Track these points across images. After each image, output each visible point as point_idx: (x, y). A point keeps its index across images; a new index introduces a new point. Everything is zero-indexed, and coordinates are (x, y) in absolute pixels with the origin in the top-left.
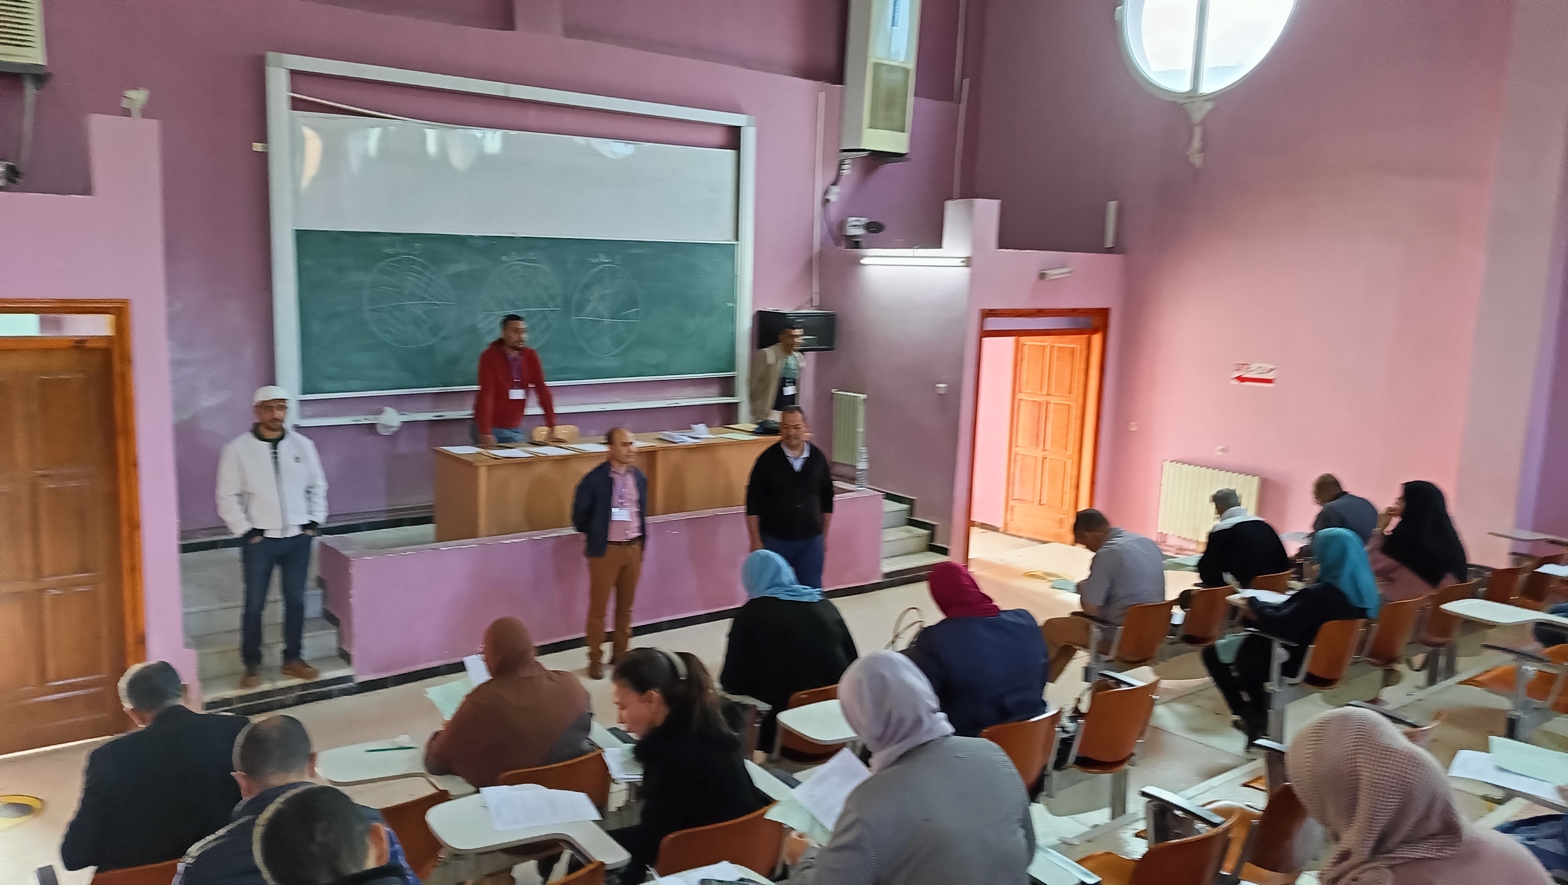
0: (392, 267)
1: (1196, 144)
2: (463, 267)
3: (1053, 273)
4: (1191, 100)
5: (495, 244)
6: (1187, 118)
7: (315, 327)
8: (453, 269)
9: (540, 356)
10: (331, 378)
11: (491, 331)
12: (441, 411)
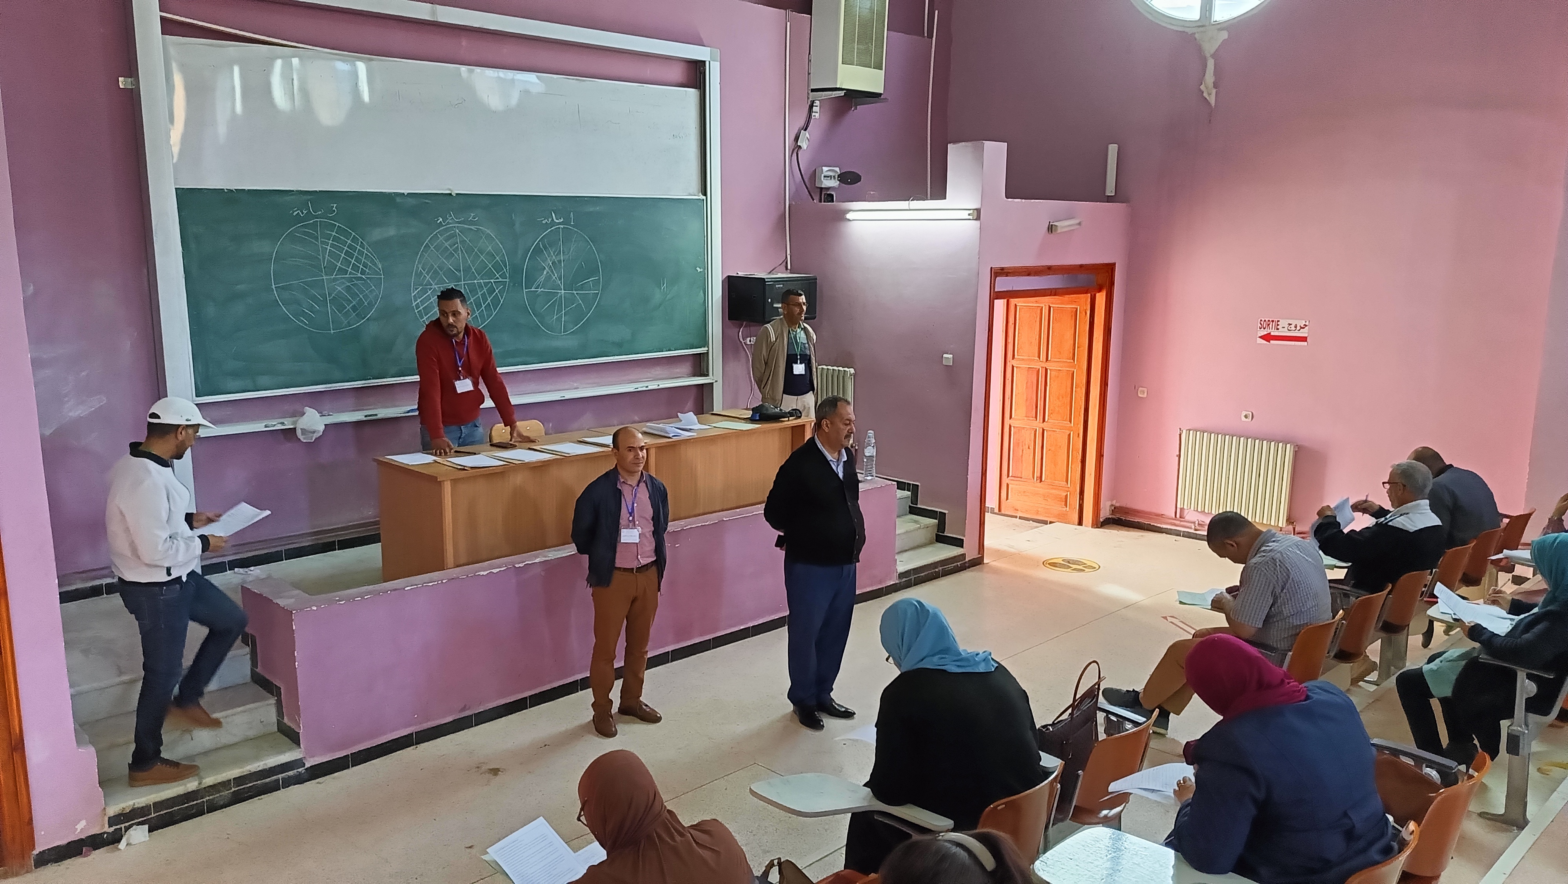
0: (305, 233)
1: (1210, 78)
2: (392, 232)
3: (1063, 225)
4: (1201, 29)
5: (427, 203)
6: (1200, 49)
7: (210, 310)
8: (377, 234)
9: (488, 337)
10: (235, 374)
11: (427, 310)
12: (373, 409)
